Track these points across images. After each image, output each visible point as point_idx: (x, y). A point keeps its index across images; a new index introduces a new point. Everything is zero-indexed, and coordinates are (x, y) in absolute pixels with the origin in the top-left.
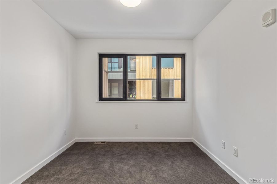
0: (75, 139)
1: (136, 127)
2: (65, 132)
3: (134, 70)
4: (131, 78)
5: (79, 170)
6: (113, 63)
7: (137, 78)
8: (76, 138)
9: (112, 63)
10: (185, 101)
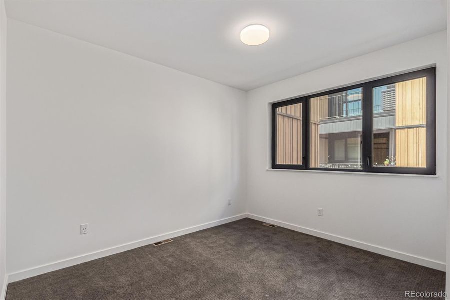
0: (244, 214)
1: (320, 213)
2: (229, 202)
3: (388, 109)
4: (380, 128)
5: (222, 242)
6: (350, 102)
7: (398, 124)
8: (247, 213)
9: (348, 103)
10: (435, 175)
